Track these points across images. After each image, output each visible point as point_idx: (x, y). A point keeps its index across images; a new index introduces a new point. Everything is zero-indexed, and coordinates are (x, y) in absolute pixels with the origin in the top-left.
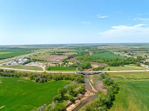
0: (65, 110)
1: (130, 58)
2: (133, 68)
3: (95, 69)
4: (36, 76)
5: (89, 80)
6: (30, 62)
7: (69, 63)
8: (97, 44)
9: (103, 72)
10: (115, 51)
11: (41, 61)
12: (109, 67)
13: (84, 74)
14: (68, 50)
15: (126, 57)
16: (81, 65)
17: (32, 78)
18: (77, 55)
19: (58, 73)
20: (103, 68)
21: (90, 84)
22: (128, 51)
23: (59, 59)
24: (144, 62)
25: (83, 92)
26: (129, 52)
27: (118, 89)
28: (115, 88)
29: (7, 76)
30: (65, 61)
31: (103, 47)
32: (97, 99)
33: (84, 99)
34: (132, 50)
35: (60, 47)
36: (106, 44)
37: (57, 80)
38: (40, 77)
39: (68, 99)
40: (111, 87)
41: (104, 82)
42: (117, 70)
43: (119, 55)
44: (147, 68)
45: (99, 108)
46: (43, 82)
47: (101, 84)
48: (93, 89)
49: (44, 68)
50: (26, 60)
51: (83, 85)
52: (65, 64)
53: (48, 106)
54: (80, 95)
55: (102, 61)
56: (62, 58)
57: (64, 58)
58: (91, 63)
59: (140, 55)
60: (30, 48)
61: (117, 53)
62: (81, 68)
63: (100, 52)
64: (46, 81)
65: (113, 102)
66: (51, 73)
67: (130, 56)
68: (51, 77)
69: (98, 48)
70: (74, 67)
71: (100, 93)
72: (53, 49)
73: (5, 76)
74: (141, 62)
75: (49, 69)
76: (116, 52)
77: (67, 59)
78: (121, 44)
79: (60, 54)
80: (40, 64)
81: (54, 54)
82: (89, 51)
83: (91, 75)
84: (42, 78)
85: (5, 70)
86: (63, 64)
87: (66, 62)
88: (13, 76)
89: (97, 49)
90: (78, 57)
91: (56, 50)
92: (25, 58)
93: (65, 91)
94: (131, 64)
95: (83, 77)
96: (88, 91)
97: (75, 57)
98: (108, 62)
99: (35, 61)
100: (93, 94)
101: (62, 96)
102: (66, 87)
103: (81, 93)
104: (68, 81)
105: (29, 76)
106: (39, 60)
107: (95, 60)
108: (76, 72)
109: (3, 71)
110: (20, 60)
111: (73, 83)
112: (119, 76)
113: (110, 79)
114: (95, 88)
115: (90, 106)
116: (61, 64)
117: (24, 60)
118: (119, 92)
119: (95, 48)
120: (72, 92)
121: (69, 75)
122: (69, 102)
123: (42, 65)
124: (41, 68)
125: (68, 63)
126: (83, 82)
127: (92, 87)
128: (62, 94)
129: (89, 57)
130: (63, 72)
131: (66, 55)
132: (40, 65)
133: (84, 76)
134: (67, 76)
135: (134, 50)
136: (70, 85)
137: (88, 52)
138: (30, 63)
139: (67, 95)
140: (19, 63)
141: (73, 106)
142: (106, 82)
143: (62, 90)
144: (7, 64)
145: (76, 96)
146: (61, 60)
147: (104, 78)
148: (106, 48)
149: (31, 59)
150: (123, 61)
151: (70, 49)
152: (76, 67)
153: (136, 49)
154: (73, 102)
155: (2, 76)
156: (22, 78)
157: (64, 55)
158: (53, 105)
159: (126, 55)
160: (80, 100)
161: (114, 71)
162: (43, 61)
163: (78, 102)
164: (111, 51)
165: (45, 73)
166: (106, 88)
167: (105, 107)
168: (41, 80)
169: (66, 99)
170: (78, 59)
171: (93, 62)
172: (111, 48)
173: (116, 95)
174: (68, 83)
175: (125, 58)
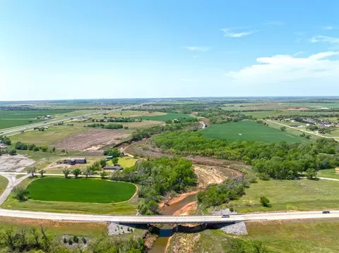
9: (241, 218)
10: (268, 118)
11: (36, 150)
15: (308, 138)
16: (155, 174)
18: (162, 130)
22: (305, 117)
23: (99, 144)
26: (309, 120)
30: (112, 153)
31: (237, 107)
34: (313, 114)
35: (131, 107)
36: (242, 98)
43: (283, 129)
52: (103, 164)
56: (113, 138)
57: (118, 139)
61: (275, 122)
63: (229, 121)
69: (223, 108)
72: (108, 112)
76: (272, 118)
77: (127, 143)
79: (116, 125)
80: (23, 162)
82: (199, 118)
86: (98, 164)
87: (115, 156)
89: (221, 112)
90: (160, 137)
97: (153, 137)
106: (31, 148)
107: (209, 149)
125: (116, 162)
131: (131, 129)
132: (15, 169)
135: (319, 113)
137: (196, 120)
146: (105, 147)
148: (244, 109)
151: (151, 111)
152: (137, 181)
153: (323, 110)
157: (126, 129)
159: (303, 129)
162: (45, 150)
164: (258, 116)
171: (204, 155)
172: (256, 109)
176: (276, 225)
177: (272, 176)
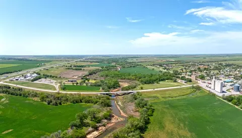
0: (86, 137)
1: (166, 72)
2: (169, 85)
3: (124, 88)
4: (47, 97)
5: (117, 102)
6: (40, 78)
7: (90, 81)
8: (127, 55)
9: (135, 91)
10: (148, 65)
11: (53, 77)
12: (142, 86)
13: (110, 96)
14: (89, 63)
15: (162, 72)
16: (106, 83)
17: (43, 99)
18: (101, 70)
19: (75, 94)
20: (135, 87)
21: (119, 108)
22: (164, 64)
23: (77, 76)
24: (180, 76)
25: (109, 117)
26: (165, 66)
27: (153, 111)
28: (150, 110)
29: (14, 94)
30: (85, 78)
31: (135, 60)
32: (128, 125)
33: (110, 125)
34: (167, 63)
35: (79, 60)
37: (74, 103)
38: (52, 98)
39: (89, 126)
40: (144, 109)
41: (136, 103)
42: (151, 89)
43: (153, 69)
44: (184, 83)
45: (131, 134)
46: (56, 104)
47: (132, 107)
48: (123, 114)
49: (57, 86)
50: (35, 75)
51: (108, 110)
52: (84, 82)
53: (63, 133)
54: (106, 121)
55: (133, 77)
56: (81, 73)
57: (83, 74)
58: (119, 80)
59: (176, 69)
60: (40, 60)
61: (151, 67)
62: (106, 88)
63: (131, 66)
64: (60, 104)
65: (148, 125)
66: (66, 94)
67: (166, 70)
68: (67, 99)
69: (127, 61)
70: (96, 86)
71: (131, 117)
72: (69, 62)
73: (12, 94)
74: (177, 78)
75: (64, 89)
76: (150, 65)
77: (88, 76)
78: (155, 56)
79: (79, 68)
80: (52, 81)
81: (70, 68)
83: (119, 97)
84: (55, 99)
85: (12, 87)
86: (82, 82)
87: (87, 79)
88: (20, 95)
89: (127, 63)
90: (101, 73)
91: (73, 63)
92: (34, 72)
93: (85, 117)
94: (167, 79)
95: (109, 99)
96: (115, 116)
97: (98, 73)
98: (140, 78)
99: (46, 77)
100: (122, 119)
101: (80, 122)
102: (86, 112)
103: (106, 119)
104: (88, 104)
105: (39, 97)
106: (51, 76)
107: (123, 77)
108: (100, 93)
109: (10, 88)
110: (29, 75)
111: (95, 107)
112: (154, 95)
113: (142, 100)
114: (125, 112)
115: (119, 133)
116: (79, 81)
117: (33, 75)
118: (154, 114)
119: (123, 61)
120: (94, 117)
121: (90, 97)
122: (90, 129)
123: (55, 83)
124: (54, 87)
125: (88, 81)
126: (109, 106)
127: (121, 111)
128: (81, 119)
129: (116, 72)
130: (81, 93)
131: (86, 70)
132: (52, 83)
133: (110, 97)
134: (87, 98)
135: (170, 62)
136: (91, 109)
137: (115, 66)
138: (40, 80)
139: (88, 121)
140: (27, 79)
141: (96, 133)
142: (139, 104)
143: (81, 115)
144: (14, 80)
145: (100, 123)
146: (80, 77)
147: (136, 99)
148: (138, 61)
149: (42, 74)
150: (158, 77)
151: (91, 62)
152: (99, 86)
153: (172, 61)
154: (96, 129)
155: (9, 94)
156: (31, 98)
157: (84, 70)
158: (70, 132)
159: (161, 69)
160: (105, 126)
161: (148, 89)
162: (56, 77)
163: (102, 129)
164: (144, 65)
165: (59, 93)
166: (138, 111)
167: (138, 132)
168: (54, 102)
169: (87, 125)
170: (102, 76)
171: (122, 79)
173: (151, 118)
174: (90, 107)
175: (160, 73)
176: (144, 92)
177: (146, 83)
